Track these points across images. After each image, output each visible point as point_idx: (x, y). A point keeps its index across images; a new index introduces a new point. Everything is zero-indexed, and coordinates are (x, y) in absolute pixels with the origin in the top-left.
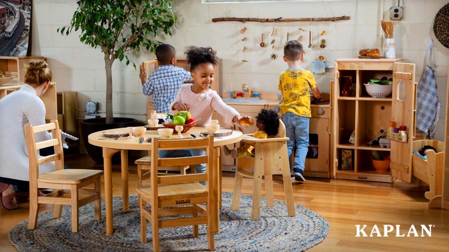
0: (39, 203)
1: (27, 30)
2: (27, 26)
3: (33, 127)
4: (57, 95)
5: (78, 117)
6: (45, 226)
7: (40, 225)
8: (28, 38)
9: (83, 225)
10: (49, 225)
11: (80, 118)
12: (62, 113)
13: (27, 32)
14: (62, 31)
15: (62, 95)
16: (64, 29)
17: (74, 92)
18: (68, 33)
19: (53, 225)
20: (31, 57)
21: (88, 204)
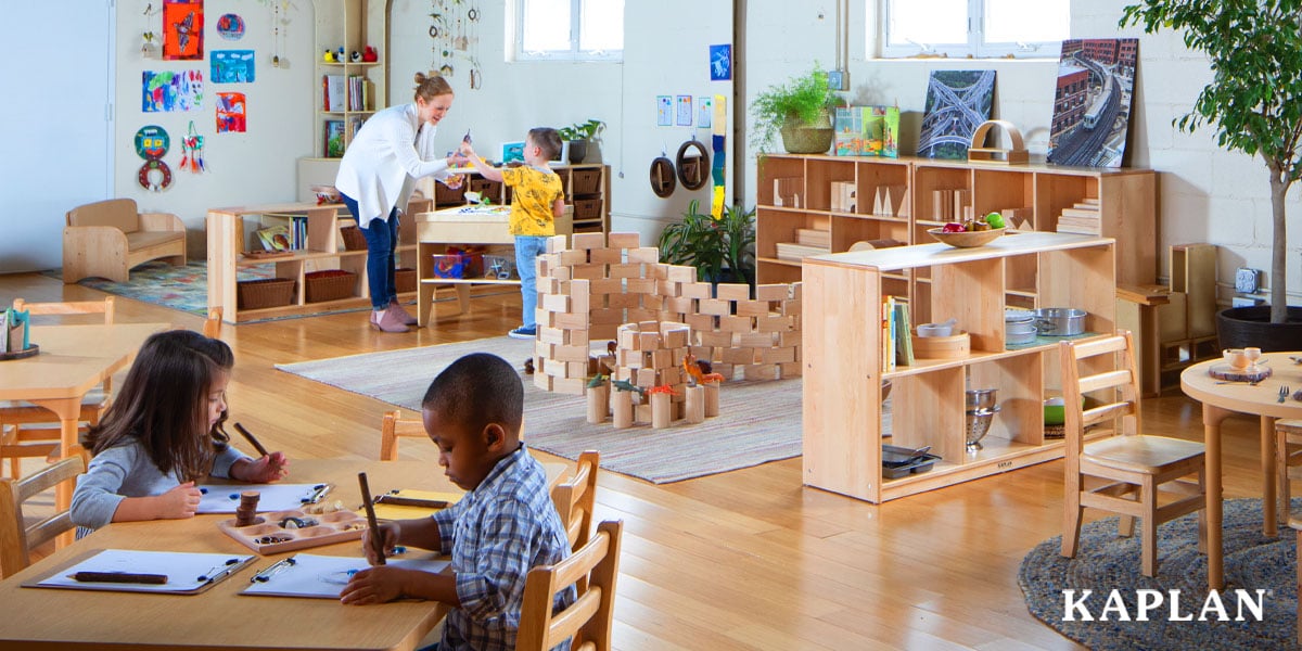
0: (1082, 504)
1: (1125, 115)
2: (1125, 107)
3: (1076, 347)
4: (1174, 251)
5: (1220, 298)
6: (1095, 555)
7: (1085, 550)
8: (1125, 131)
9: (1171, 561)
10: (1103, 553)
11: (1222, 303)
12: (1184, 291)
13: (1124, 119)
14: (1181, 126)
15: (1184, 252)
16: (1185, 120)
17: (1212, 246)
18: (1192, 128)
19: (1112, 554)
20: (1132, 171)
21: (1197, 512)
